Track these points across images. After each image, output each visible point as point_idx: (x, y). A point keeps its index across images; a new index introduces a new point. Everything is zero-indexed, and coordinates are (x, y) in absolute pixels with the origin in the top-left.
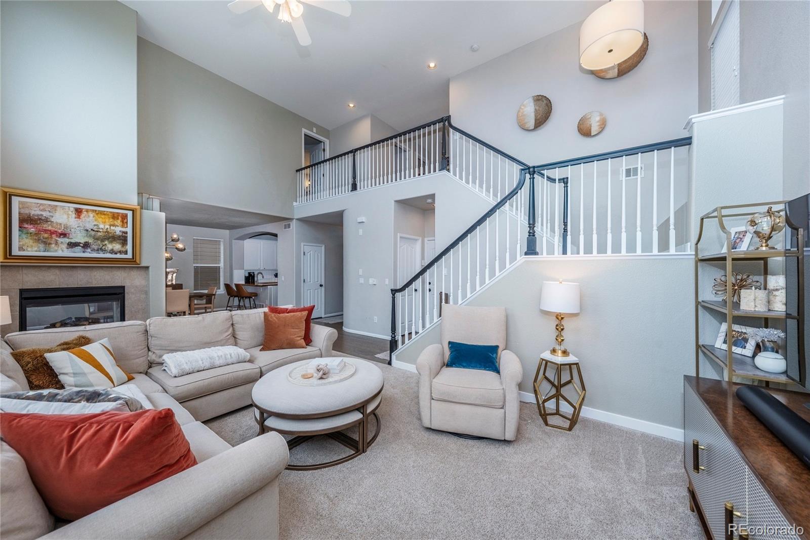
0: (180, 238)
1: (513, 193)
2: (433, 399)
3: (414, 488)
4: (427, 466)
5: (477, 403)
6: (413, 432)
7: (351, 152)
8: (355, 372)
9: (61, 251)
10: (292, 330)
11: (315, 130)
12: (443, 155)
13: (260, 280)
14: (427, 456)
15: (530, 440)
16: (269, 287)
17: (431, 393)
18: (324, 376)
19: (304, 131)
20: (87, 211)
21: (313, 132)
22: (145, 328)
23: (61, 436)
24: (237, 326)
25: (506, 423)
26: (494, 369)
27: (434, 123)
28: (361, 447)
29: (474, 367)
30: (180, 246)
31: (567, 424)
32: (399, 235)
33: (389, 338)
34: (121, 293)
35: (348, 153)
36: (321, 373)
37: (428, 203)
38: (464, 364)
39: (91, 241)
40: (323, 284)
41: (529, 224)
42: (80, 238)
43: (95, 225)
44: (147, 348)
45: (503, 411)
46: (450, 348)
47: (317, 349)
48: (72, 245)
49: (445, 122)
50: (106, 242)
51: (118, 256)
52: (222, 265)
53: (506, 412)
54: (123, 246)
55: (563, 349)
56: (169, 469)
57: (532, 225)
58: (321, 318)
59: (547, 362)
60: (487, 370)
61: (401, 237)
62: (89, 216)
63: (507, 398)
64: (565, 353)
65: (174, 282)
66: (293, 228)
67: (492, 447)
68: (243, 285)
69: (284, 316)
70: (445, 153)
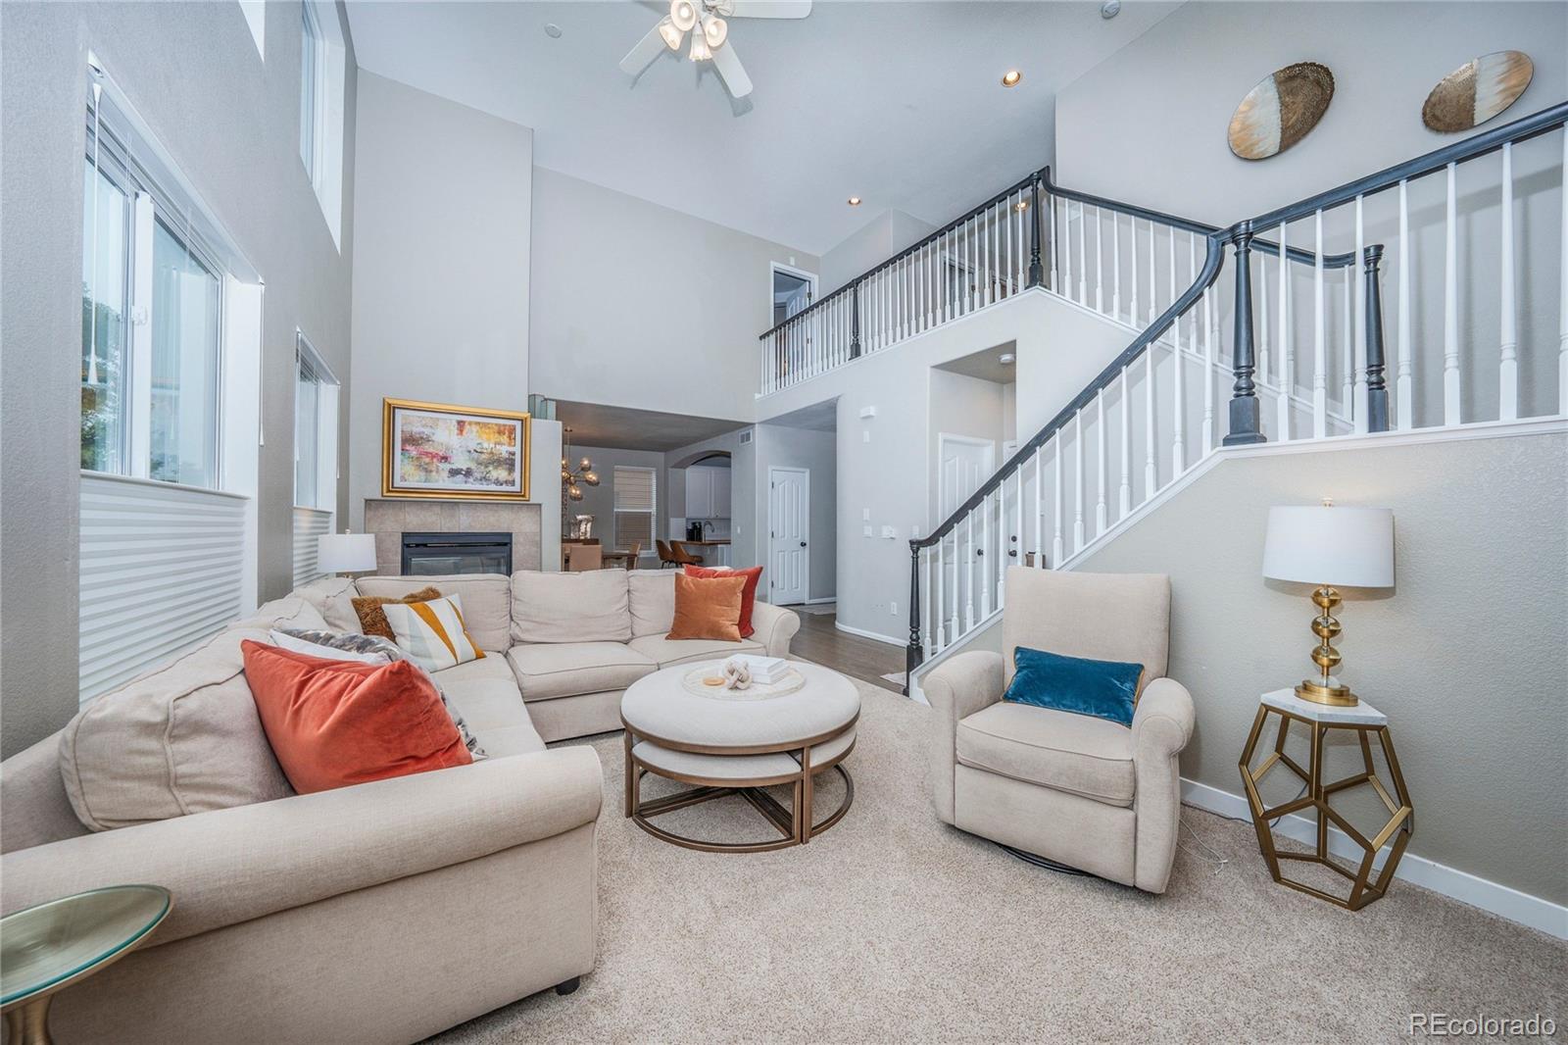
0: (593, 465)
1: (1191, 298)
2: (960, 763)
3: (883, 934)
4: (925, 900)
5: (1060, 784)
6: (915, 826)
7: (849, 286)
8: (803, 685)
9: (442, 481)
10: (718, 607)
11: (792, 261)
12: (1033, 254)
13: (708, 535)
14: (932, 881)
15: (1216, 905)
16: (719, 546)
17: (955, 749)
18: (739, 684)
19: (774, 265)
20: (470, 423)
21: (789, 265)
22: (507, 586)
23: (293, 680)
24: (635, 595)
25: (1139, 847)
26: (1123, 717)
27: (1013, 191)
28: (796, 830)
29: (1068, 708)
30: (592, 477)
31: (1345, 890)
32: (941, 436)
33: (905, 643)
34: (505, 544)
35: (844, 289)
36: (734, 677)
37: (1003, 364)
38: (1047, 699)
39: (473, 466)
40: (807, 541)
41: (1237, 367)
42: (461, 462)
43: (479, 444)
44: (508, 616)
45: (1130, 814)
46: (1017, 662)
47: (761, 645)
48: (454, 473)
49: (1041, 183)
50: (491, 468)
51: (504, 488)
52: (653, 510)
53: (1139, 816)
54: (509, 474)
55: (1335, 683)
56: (417, 763)
57: (1245, 369)
58: (803, 604)
59: (1286, 718)
60: (1104, 718)
61: (945, 441)
62: (472, 432)
63: (1142, 785)
64: (1342, 695)
65: (588, 536)
66: (754, 440)
67: (1099, 896)
68: (682, 543)
69: (707, 582)
70: (1038, 249)
